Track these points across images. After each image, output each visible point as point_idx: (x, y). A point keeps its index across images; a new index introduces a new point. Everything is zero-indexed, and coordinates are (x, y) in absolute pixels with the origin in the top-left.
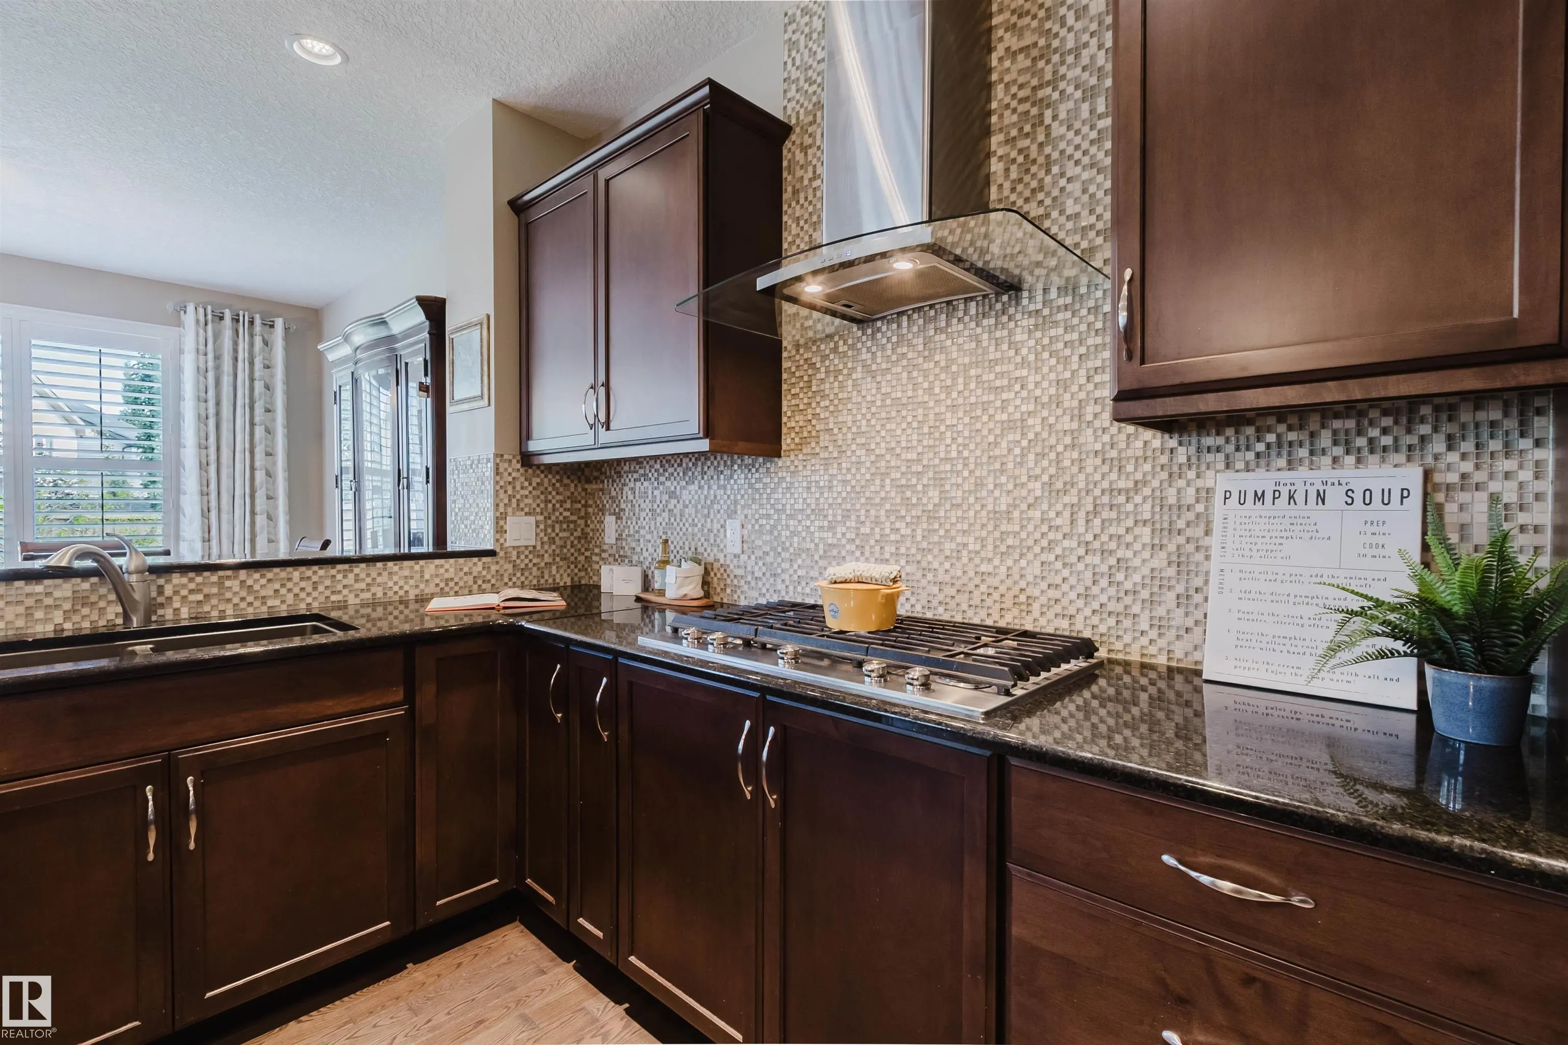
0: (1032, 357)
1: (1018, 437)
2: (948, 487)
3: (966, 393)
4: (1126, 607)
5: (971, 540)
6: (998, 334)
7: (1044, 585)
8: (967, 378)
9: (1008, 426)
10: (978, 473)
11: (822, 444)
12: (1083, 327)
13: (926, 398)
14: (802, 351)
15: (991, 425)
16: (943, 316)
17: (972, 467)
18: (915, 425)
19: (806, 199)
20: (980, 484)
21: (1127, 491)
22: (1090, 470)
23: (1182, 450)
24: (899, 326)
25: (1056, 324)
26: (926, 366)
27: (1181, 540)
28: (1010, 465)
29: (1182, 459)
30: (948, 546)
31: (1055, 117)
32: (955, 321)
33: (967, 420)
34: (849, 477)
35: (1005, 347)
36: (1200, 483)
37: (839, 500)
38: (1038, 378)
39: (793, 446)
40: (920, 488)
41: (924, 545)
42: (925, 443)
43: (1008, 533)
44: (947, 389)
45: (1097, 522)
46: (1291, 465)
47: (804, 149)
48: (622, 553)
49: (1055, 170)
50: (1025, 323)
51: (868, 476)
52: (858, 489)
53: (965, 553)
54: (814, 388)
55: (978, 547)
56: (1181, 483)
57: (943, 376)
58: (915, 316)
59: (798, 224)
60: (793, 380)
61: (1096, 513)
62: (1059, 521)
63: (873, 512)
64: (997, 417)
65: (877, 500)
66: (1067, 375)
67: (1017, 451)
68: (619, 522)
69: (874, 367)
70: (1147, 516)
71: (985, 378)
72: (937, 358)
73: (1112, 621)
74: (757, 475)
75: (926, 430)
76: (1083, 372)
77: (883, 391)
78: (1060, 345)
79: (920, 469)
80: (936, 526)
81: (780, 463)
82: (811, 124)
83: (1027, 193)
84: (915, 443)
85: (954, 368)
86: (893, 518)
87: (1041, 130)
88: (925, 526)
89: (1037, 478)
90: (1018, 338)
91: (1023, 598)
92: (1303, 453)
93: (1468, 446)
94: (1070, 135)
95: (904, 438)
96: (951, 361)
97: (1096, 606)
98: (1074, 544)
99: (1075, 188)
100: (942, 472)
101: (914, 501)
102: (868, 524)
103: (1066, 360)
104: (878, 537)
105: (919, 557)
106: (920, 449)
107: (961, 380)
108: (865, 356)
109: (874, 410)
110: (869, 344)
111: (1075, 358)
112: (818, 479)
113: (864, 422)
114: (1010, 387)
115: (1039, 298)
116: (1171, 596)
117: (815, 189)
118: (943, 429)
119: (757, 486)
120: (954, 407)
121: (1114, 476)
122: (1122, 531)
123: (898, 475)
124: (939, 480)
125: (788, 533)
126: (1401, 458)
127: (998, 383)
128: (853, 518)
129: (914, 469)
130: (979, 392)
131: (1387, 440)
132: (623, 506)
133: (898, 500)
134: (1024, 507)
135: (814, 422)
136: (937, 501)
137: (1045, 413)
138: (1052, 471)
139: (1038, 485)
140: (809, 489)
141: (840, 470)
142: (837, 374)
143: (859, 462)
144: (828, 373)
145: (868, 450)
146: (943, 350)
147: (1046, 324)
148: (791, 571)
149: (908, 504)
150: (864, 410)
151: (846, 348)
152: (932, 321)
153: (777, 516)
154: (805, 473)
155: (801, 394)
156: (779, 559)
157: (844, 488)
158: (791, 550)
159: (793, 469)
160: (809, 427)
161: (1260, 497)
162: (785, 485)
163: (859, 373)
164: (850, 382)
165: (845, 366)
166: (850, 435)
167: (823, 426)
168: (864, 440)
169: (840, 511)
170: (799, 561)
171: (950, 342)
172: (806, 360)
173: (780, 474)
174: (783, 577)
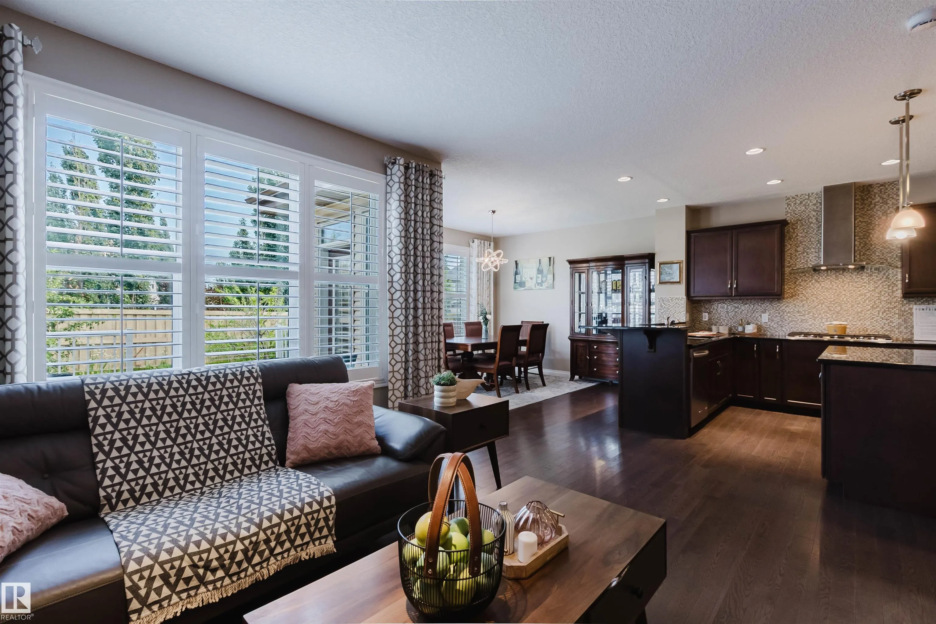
0: (867, 282)
1: (864, 297)
3: (849, 288)
6: (857, 277)
8: (849, 285)
9: (861, 295)
11: (800, 297)
12: (881, 277)
13: (836, 288)
14: (792, 274)
15: (856, 294)
18: (832, 293)
19: (794, 240)
20: (852, 306)
21: (893, 308)
22: (883, 304)
23: (905, 301)
25: (874, 276)
26: (836, 281)
27: (905, 317)
28: (862, 303)
29: (906, 303)
30: (844, 318)
31: (873, 236)
32: (845, 273)
33: (849, 293)
34: (810, 304)
35: (860, 279)
36: (909, 306)
37: (807, 309)
38: (869, 286)
39: (789, 297)
40: (834, 306)
42: (836, 297)
43: (861, 316)
44: (843, 287)
45: (885, 314)
46: (928, 305)
47: (794, 229)
48: (711, 323)
49: (873, 246)
50: (866, 275)
53: (849, 320)
54: (797, 284)
55: (853, 319)
56: (905, 306)
57: (842, 284)
59: (791, 246)
60: (789, 281)
61: (884, 312)
62: (875, 314)
64: (858, 293)
67: (863, 300)
68: (710, 315)
69: (819, 280)
70: (897, 312)
71: (854, 285)
72: (839, 280)
74: (774, 304)
75: (836, 295)
77: (822, 286)
80: (839, 315)
81: (783, 301)
82: (796, 224)
84: (832, 297)
89: (869, 305)
92: (931, 303)
94: (877, 240)
95: (829, 296)
96: (844, 281)
98: (879, 318)
99: (879, 250)
100: (841, 303)
101: (833, 309)
102: (817, 314)
103: (877, 283)
104: (820, 317)
106: (834, 299)
107: (847, 285)
108: (815, 277)
109: (819, 290)
110: (817, 275)
112: (799, 304)
113: (815, 292)
114: (861, 287)
115: (869, 270)
116: (903, 327)
117: (797, 238)
118: (841, 295)
119: (774, 306)
120: (845, 291)
121: (889, 305)
122: (891, 316)
123: (827, 304)
124: (840, 305)
125: (787, 317)
127: (858, 286)
128: (812, 313)
130: (853, 288)
133: (827, 309)
134: (865, 311)
135: (797, 291)
136: (840, 309)
137: (871, 293)
138: (874, 304)
139: (869, 307)
140: (795, 307)
141: (807, 302)
142: (806, 281)
143: (813, 301)
144: (802, 280)
145: (816, 298)
146: (841, 278)
147: (871, 275)
148: (788, 326)
149: (830, 310)
150: (815, 289)
151: (809, 275)
152: (838, 272)
153: (782, 313)
154: (794, 303)
155: (792, 285)
156: (784, 323)
157: (808, 306)
158: (788, 321)
159: (789, 302)
160: (795, 293)
161: (923, 309)
162: (786, 306)
163: (814, 281)
164: (810, 283)
165: (809, 279)
166: (810, 295)
167: (800, 292)
168: (815, 296)
169: (807, 312)
170: (792, 323)
171: (843, 277)
172: (794, 277)
173: (784, 303)
174: (785, 327)
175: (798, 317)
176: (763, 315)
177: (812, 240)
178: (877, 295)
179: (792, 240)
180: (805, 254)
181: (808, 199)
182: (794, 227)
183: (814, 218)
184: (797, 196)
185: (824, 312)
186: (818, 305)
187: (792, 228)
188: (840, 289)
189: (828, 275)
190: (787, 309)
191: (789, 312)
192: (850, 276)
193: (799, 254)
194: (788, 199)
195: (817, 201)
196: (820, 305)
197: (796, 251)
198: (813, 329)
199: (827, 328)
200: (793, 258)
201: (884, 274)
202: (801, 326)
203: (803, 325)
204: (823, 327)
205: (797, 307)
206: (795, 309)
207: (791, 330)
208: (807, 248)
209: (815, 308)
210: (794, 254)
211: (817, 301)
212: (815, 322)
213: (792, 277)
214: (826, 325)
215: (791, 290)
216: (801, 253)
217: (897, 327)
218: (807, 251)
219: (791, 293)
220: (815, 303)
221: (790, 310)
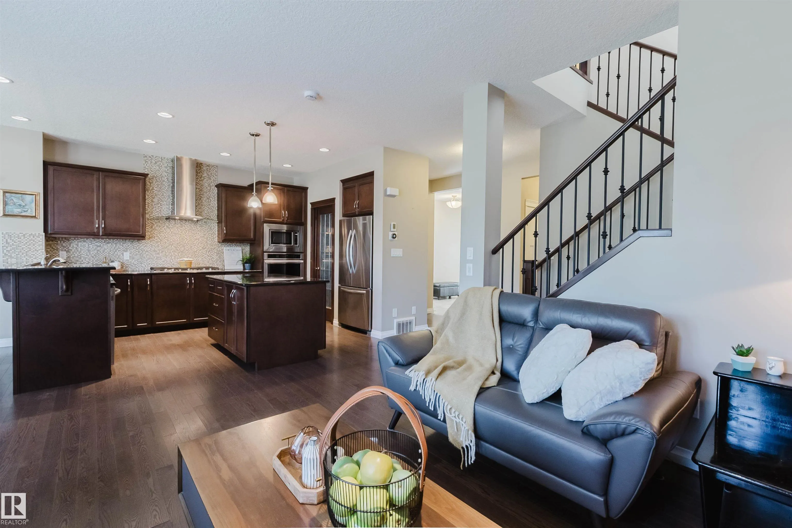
0: (200, 230)
1: (198, 241)
3: (189, 234)
4: (213, 263)
5: (190, 255)
6: (194, 226)
7: (202, 261)
8: (189, 232)
9: (196, 239)
10: (191, 246)
11: (155, 239)
18: (179, 237)
19: (151, 192)
21: (213, 249)
22: (208, 246)
23: (220, 244)
24: (175, 221)
25: (203, 227)
26: (181, 228)
27: (219, 255)
28: (197, 245)
31: (203, 200)
32: (187, 223)
33: (189, 238)
36: (222, 248)
37: (161, 249)
38: (201, 233)
39: (148, 239)
40: (180, 247)
41: (181, 256)
43: (196, 254)
44: (185, 233)
45: (210, 253)
46: (231, 247)
47: (151, 183)
48: (70, 261)
49: (203, 206)
51: (168, 245)
52: (166, 247)
54: (153, 228)
59: (148, 196)
61: (209, 251)
62: (204, 253)
63: (169, 251)
64: (194, 238)
67: (198, 243)
68: (68, 253)
69: (169, 227)
70: (216, 252)
71: (192, 232)
74: (135, 243)
75: (181, 238)
76: (207, 234)
77: (172, 231)
78: (204, 230)
80: (183, 253)
82: (152, 179)
83: (199, 208)
87: (201, 200)
89: (201, 247)
90: (198, 227)
91: (199, 263)
92: (232, 246)
93: (244, 246)
94: (205, 203)
95: (176, 239)
96: (186, 229)
97: (209, 263)
98: (206, 256)
99: (206, 210)
103: (205, 232)
106: (180, 241)
107: (188, 232)
109: (169, 234)
110: (168, 223)
112: (154, 245)
113: (167, 236)
114: (196, 234)
115: (201, 223)
116: (219, 261)
117: (153, 191)
118: (184, 238)
119: (135, 245)
120: (187, 236)
121: (212, 247)
122: (213, 254)
123: (175, 245)
124: (184, 246)
125: (146, 255)
126: (240, 247)
128: (164, 252)
130: (191, 234)
131: (238, 245)
132: (70, 248)
134: (199, 251)
135: (154, 234)
136: (183, 249)
137: (202, 238)
138: (203, 246)
140: (152, 247)
141: (161, 244)
142: (160, 226)
143: (166, 242)
144: (157, 226)
145: (168, 240)
146: (184, 227)
147: (202, 226)
148: (147, 262)
149: (177, 250)
150: (167, 234)
151: (162, 222)
152: (182, 222)
153: (142, 252)
154: (151, 244)
155: (149, 229)
156: (143, 260)
157: (162, 247)
158: (147, 258)
159: (147, 242)
160: (152, 235)
161: (228, 250)
162: (144, 246)
163: (165, 227)
164: (163, 228)
165: (162, 225)
166: (163, 238)
167: (156, 235)
168: (167, 239)
169: (161, 251)
170: (149, 260)
171: (186, 226)
172: (151, 223)
173: (143, 243)
174: (144, 263)
175: (154, 255)
176: (124, 253)
177: (164, 194)
178: (205, 240)
179: (149, 191)
180: (159, 205)
181: (161, 161)
182: (151, 181)
183: (165, 178)
184: (153, 156)
185: (173, 252)
186: (169, 246)
187: (149, 182)
188: (183, 234)
189: (175, 223)
190: (146, 249)
191: (147, 251)
192: (190, 226)
193: (155, 204)
194: (146, 157)
195: (168, 165)
196: (170, 246)
197: (152, 201)
198: (165, 264)
199: (176, 263)
200: (149, 207)
201: (209, 226)
202: (157, 262)
203: (158, 261)
204: (173, 262)
205: (153, 247)
206: (152, 249)
207: (149, 265)
208: (161, 200)
209: (166, 248)
210: (151, 204)
211: (168, 243)
212: (167, 259)
213: (149, 222)
214: (175, 261)
215: (148, 233)
216: (156, 203)
217: (215, 261)
218: (161, 203)
219: (148, 235)
220: (167, 244)
221: (148, 250)
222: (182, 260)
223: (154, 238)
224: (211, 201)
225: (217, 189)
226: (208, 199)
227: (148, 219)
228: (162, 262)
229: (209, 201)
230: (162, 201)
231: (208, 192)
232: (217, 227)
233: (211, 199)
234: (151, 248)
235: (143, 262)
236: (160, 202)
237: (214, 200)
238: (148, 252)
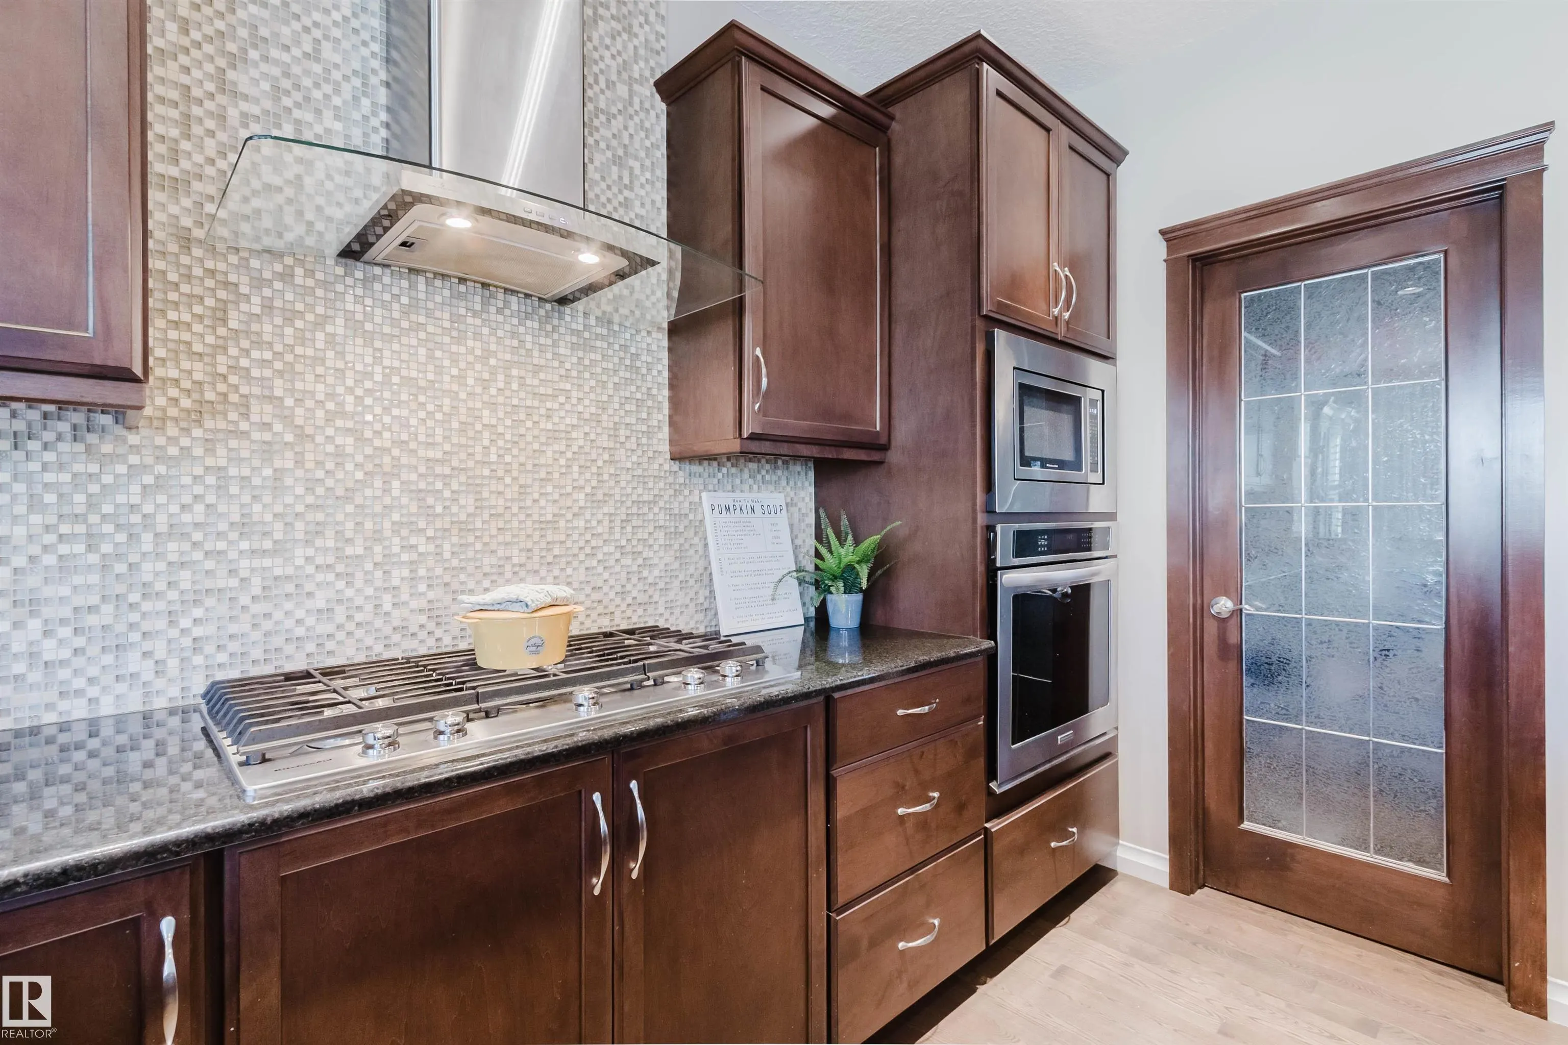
0: (574, 373)
1: (563, 448)
2: (485, 495)
3: (508, 393)
4: (651, 597)
5: (516, 552)
6: (542, 341)
7: (588, 590)
8: (507, 377)
9: (553, 436)
10: (522, 482)
11: (255, 418)
12: (616, 360)
13: (455, 387)
14: (197, 252)
15: (536, 432)
16: (478, 299)
17: (515, 474)
18: (439, 416)
21: (649, 502)
22: (623, 484)
23: (681, 473)
24: (412, 286)
25: (593, 349)
26: (454, 348)
27: (682, 541)
28: (556, 475)
29: (681, 480)
30: (488, 561)
32: (493, 309)
33: (508, 422)
34: (320, 474)
35: (549, 356)
36: (691, 499)
37: (300, 508)
38: (581, 395)
39: (173, 412)
40: (447, 494)
41: (455, 563)
42: (455, 440)
43: (554, 542)
44: (485, 384)
45: (629, 529)
46: (733, 490)
50: (568, 338)
51: (359, 475)
52: (340, 492)
53: (508, 568)
54: (233, 324)
55: (523, 560)
56: (681, 498)
57: (478, 367)
58: (438, 283)
60: (173, 296)
61: (628, 520)
62: (600, 530)
63: (369, 525)
64: (542, 426)
65: (378, 509)
66: (605, 398)
67: (562, 462)
69: (368, 326)
70: (662, 521)
71: (528, 381)
72: (470, 343)
73: (640, 611)
75: (455, 425)
76: (616, 399)
77: (387, 362)
78: (599, 370)
79: (447, 471)
80: (471, 539)
81: (133, 439)
84: (439, 439)
85: (493, 362)
86: (404, 532)
88: (455, 540)
89: (581, 488)
90: (562, 351)
92: (737, 480)
95: (422, 430)
96: (487, 354)
97: (629, 600)
98: (612, 549)
100: (478, 477)
101: (439, 509)
102: (359, 541)
103: (603, 383)
104: (378, 558)
105: (447, 579)
106: (447, 447)
109: (368, 384)
110: (359, 291)
111: (610, 385)
112: (246, 472)
113: (350, 399)
114: (554, 396)
116: (676, 583)
118: (478, 427)
120: (492, 406)
121: (640, 491)
122: (646, 536)
125: (161, 566)
126: (771, 487)
127: (542, 390)
128: (330, 533)
129: (438, 470)
130: (522, 395)
131: (767, 477)
133: (414, 509)
134: (569, 516)
135: (233, 379)
136: (471, 510)
137: (587, 429)
138: (594, 482)
139: (582, 496)
141: (299, 462)
142: (290, 316)
143: (340, 454)
144: (268, 307)
146: (477, 336)
147: (587, 347)
148: (174, 633)
149: (432, 516)
150: (350, 382)
151: (310, 282)
152: (460, 296)
153: (121, 537)
154: (210, 461)
155: (197, 328)
156: (134, 617)
157: (310, 490)
158: (173, 595)
159: (173, 451)
160: (222, 387)
161: (728, 509)
162: (149, 480)
163: (338, 327)
164: (320, 336)
165: (311, 308)
166: (320, 414)
167: (256, 390)
168: (350, 424)
169: (299, 525)
170: (198, 612)
171: (485, 331)
172: (212, 273)
173: (134, 459)
174: (147, 646)
175: (244, 563)
178: (604, 441)
185: (397, 527)
186: (364, 483)
188: (470, 394)
189: (414, 306)
191: (175, 531)
192: (514, 335)
198: (341, 635)
199: (423, 619)
200: (197, 130)
201: (624, 348)
202: (267, 625)
203: (278, 615)
204: (396, 614)
205: (234, 490)
206: (222, 508)
207: (198, 660)
208: (298, 96)
209: (348, 499)
210: (209, 105)
211: (359, 459)
212: (349, 593)
213: (197, 271)
214: (414, 604)
215: (186, 365)
216: (255, 110)
217: (661, 585)
218: (297, 114)
219: (186, 384)
220: (349, 467)
221: (187, 518)
222: (499, 606)
223: (246, 416)
224: (637, 184)
225: (664, 106)
226: (618, 161)
227: (186, 241)
228: (310, 621)
229: (626, 181)
230: (307, 99)
231: (620, 118)
232: (666, 362)
233: (636, 165)
234: (211, 499)
235: (135, 637)
236: (288, 110)
237: (648, 175)
238: (184, 536)
